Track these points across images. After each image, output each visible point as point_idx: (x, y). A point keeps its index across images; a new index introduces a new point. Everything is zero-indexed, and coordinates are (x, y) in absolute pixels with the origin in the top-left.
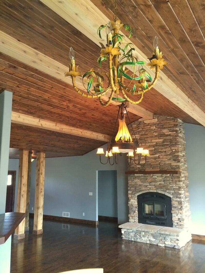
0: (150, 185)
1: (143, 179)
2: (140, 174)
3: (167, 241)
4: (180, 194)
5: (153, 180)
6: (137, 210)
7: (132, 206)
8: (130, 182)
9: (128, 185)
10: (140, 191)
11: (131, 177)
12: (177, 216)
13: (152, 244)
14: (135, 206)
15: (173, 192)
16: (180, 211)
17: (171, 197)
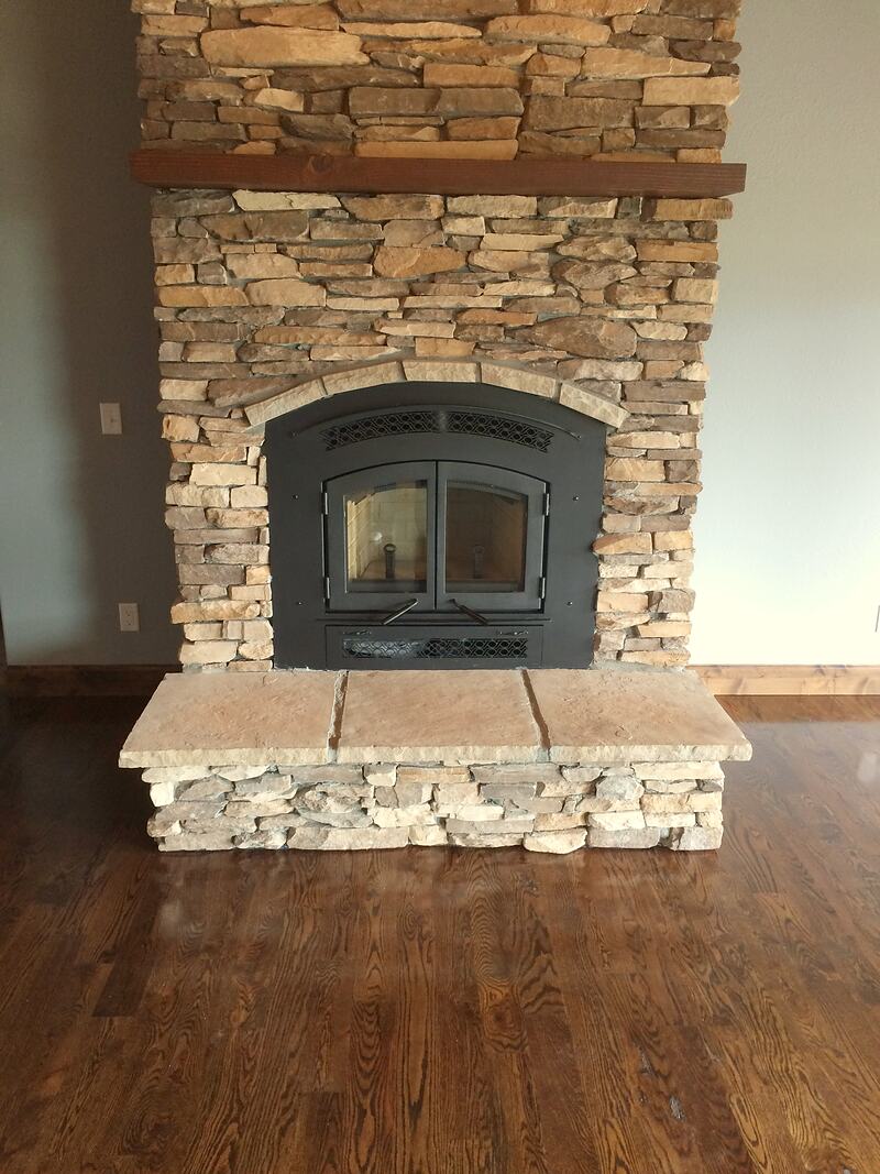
0: (407, 313)
1: (334, 244)
2: (294, 197)
3: (617, 804)
4: (698, 391)
5: (448, 260)
6: (264, 558)
7: (215, 524)
8: (175, 284)
9: (162, 315)
10: (296, 380)
11: (191, 223)
12: (640, 574)
13: (477, 845)
14: (249, 522)
15: (628, 372)
16: (674, 539)
17: (617, 418)
